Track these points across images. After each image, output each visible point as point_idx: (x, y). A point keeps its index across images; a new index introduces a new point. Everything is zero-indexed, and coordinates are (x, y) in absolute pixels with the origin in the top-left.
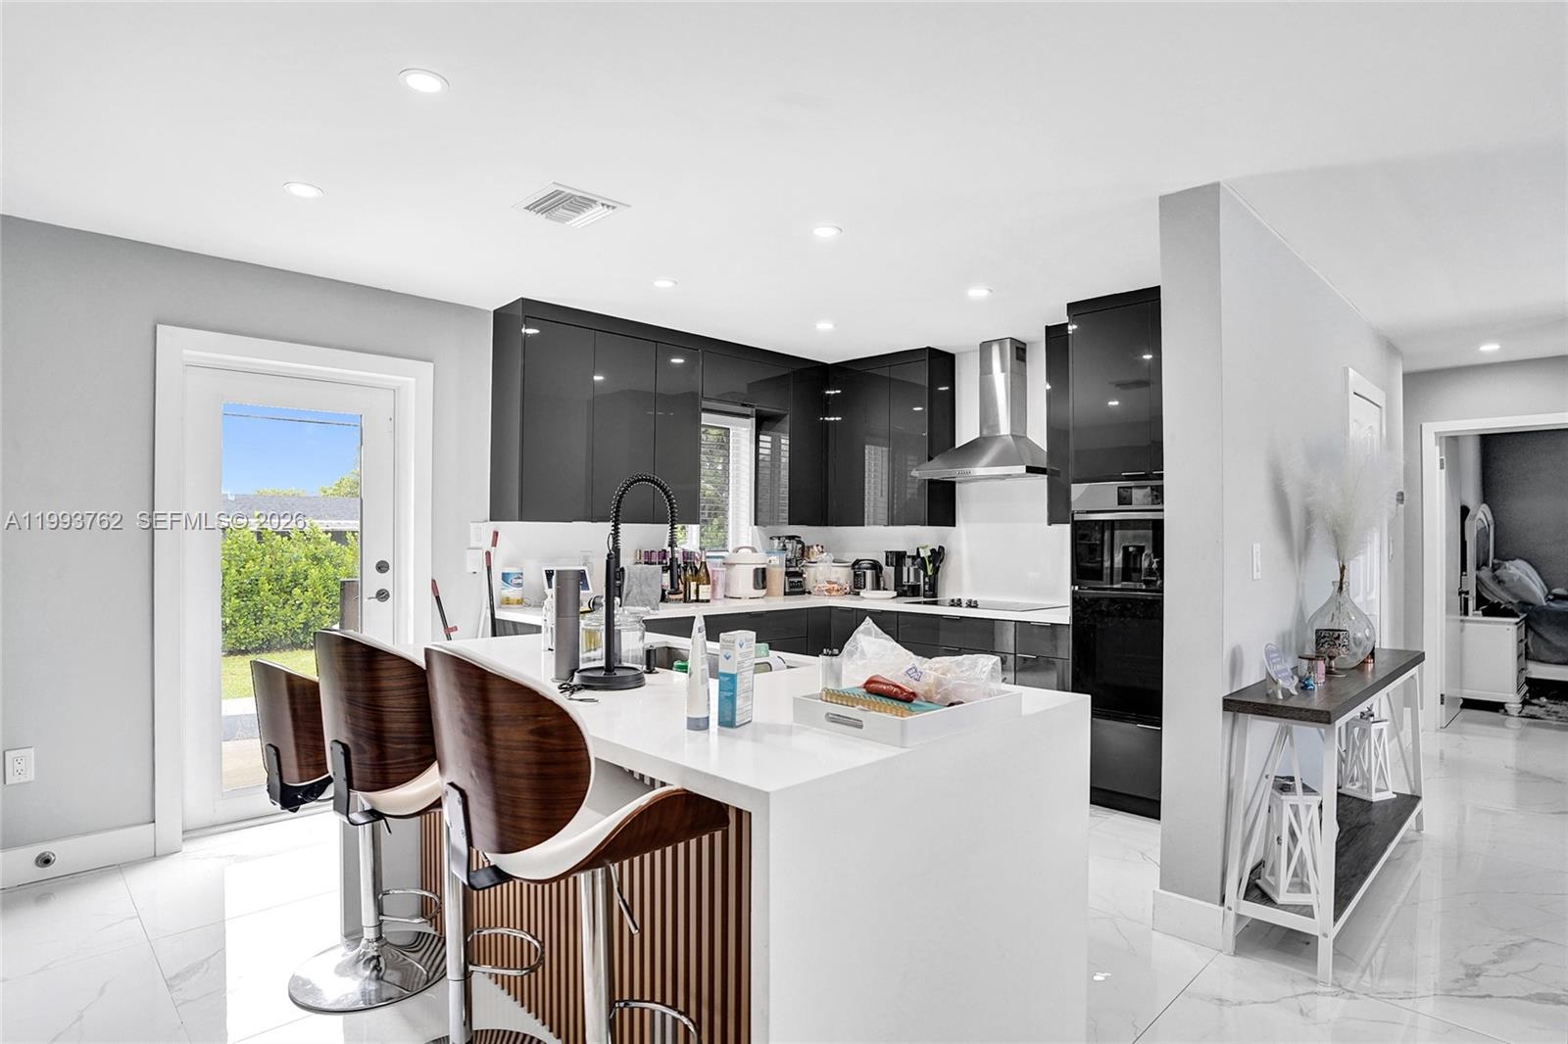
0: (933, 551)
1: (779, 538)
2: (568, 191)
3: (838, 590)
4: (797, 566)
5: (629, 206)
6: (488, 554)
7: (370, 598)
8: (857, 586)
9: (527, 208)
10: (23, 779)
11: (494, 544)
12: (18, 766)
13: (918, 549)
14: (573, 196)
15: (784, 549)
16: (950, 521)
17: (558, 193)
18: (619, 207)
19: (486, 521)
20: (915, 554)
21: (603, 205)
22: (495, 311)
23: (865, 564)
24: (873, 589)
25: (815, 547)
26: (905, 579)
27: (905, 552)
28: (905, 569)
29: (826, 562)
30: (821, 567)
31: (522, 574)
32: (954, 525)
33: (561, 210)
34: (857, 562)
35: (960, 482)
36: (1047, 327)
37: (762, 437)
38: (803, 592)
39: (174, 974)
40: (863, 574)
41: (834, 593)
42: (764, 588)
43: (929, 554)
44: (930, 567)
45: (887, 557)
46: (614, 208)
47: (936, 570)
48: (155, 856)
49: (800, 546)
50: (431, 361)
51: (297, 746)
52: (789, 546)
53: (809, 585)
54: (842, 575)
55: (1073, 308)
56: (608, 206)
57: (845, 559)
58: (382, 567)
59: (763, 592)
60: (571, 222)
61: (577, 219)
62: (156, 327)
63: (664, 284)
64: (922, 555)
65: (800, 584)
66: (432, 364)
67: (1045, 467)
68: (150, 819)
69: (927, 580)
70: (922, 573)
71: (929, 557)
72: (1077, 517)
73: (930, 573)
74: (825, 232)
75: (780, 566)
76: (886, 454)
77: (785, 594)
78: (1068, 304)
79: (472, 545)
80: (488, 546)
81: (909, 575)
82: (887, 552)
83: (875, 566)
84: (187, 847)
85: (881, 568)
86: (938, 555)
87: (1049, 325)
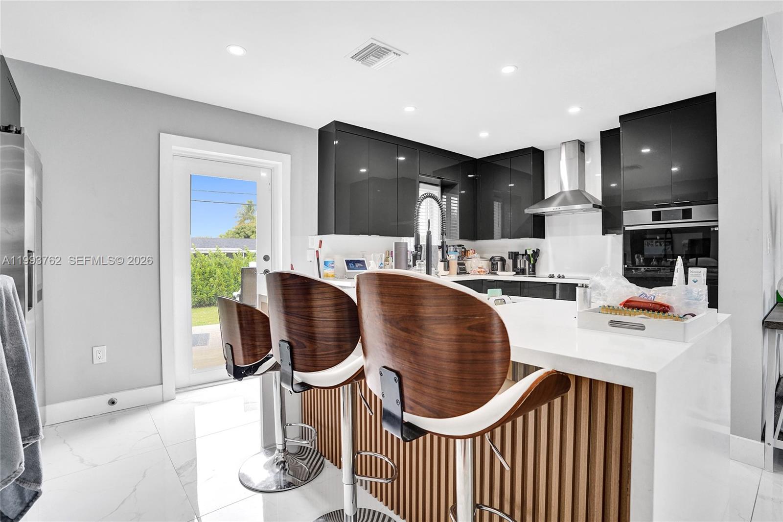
0: (533, 251)
1: (453, 246)
2: (378, 44)
3: (484, 272)
4: (462, 260)
5: (408, 54)
6: (317, 252)
7: (261, 274)
8: (493, 270)
9: (352, 57)
10: (101, 361)
11: (320, 247)
12: (99, 355)
13: (526, 250)
14: (380, 47)
15: (456, 251)
16: (542, 236)
17: (372, 45)
18: (403, 55)
19: (316, 235)
20: (524, 253)
21: (394, 53)
22: (319, 130)
23: (497, 259)
24: (501, 271)
25: (471, 251)
26: (519, 266)
27: (518, 252)
28: (519, 261)
29: (477, 258)
30: (474, 260)
31: (334, 262)
32: (544, 238)
33: (372, 57)
34: (492, 258)
35: (548, 216)
36: (601, 132)
37: (443, 196)
38: (465, 273)
39: (179, 467)
40: (494, 264)
41: (482, 273)
42: (448, 270)
43: (532, 253)
44: (532, 259)
45: (509, 255)
46: (399, 55)
47: (535, 261)
48: (163, 401)
49: (463, 250)
50: (290, 154)
51: (243, 344)
52: (458, 250)
53: (468, 270)
54: (485, 264)
55: (622, 118)
56: (397, 54)
57: (486, 257)
58: (266, 258)
59: (447, 273)
60: (373, 67)
61: (379, 63)
62: (159, 134)
63: (409, 109)
64: (528, 253)
65: (464, 269)
66: (290, 155)
67: (601, 205)
68: (160, 382)
69: (531, 266)
70: (527, 262)
71: (532, 254)
72: (627, 228)
73: (532, 262)
74: (508, 70)
75: (455, 259)
76: (500, 206)
77: (457, 274)
78: (620, 117)
79: (310, 247)
80: (317, 248)
81: (520, 264)
82: (509, 252)
83: (502, 260)
84: (178, 397)
85: (505, 261)
86: (536, 253)
87: (602, 131)
